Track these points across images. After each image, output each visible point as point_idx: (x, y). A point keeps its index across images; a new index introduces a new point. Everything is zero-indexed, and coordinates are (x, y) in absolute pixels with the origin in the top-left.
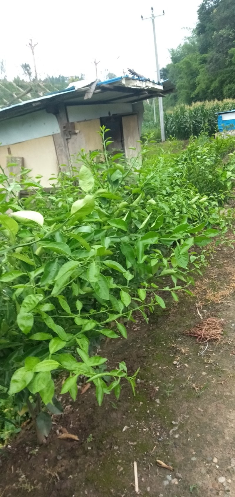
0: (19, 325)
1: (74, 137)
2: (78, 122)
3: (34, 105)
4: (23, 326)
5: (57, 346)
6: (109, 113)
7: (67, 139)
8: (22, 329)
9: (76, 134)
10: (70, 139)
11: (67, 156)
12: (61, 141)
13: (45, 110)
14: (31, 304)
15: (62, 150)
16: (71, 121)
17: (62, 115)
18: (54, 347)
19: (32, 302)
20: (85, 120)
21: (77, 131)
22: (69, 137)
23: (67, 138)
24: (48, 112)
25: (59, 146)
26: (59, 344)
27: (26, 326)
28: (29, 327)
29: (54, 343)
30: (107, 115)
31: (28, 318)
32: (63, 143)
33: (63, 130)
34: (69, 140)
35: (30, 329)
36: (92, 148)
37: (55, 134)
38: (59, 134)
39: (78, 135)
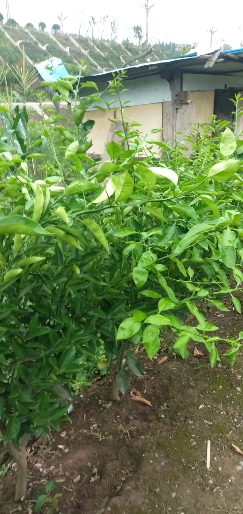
0: (134, 278)
1: (184, 107)
2: (192, 91)
3: (150, 68)
4: (138, 280)
5: (166, 306)
6: (226, 86)
7: (177, 109)
8: (136, 282)
9: (187, 104)
10: (180, 108)
11: (173, 127)
12: (170, 109)
13: (160, 75)
14: (149, 260)
15: (169, 120)
16: (184, 89)
17: (177, 82)
18: (163, 305)
19: (151, 259)
20: (199, 91)
21: (189, 101)
22: (179, 107)
23: (177, 107)
24: (163, 78)
25: (167, 115)
26: (168, 304)
27: (140, 280)
28: (142, 281)
29: (163, 303)
30: (223, 88)
31: (143, 273)
32: (172, 112)
33: (175, 98)
34: (179, 110)
35: (143, 284)
36: (201, 122)
37: (165, 102)
38: (169, 102)
39: (189, 105)
